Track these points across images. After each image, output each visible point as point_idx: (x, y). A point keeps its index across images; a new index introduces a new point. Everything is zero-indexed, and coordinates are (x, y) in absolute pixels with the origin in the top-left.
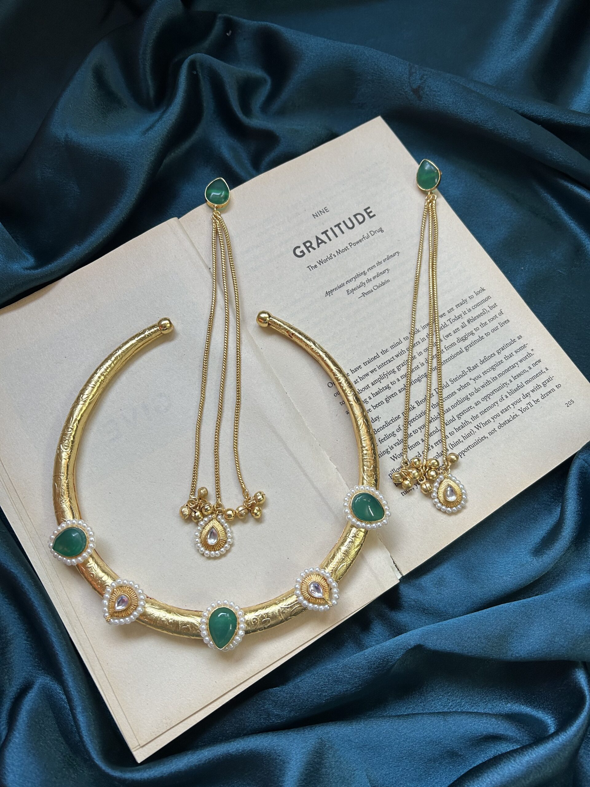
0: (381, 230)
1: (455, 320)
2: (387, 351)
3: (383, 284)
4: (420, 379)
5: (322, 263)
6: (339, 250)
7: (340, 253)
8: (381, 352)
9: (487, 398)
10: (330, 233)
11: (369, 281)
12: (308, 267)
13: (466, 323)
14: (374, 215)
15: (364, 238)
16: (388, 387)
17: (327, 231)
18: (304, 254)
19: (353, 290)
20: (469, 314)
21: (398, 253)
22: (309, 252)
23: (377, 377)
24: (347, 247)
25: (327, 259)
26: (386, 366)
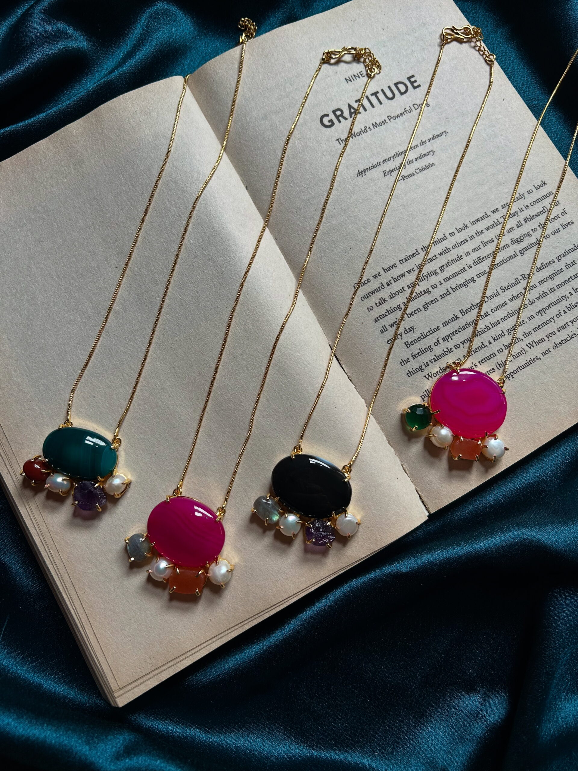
3: (427, 167)
4: (466, 283)
5: (355, 136)
6: (376, 123)
7: (376, 127)
8: (422, 249)
9: (541, 312)
10: (365, 102)
11: (410, 162)
12: (337, 140)
13: (523, 222)
14: (419, 86)
15: (406, 111)
16: (427, 292)
17: (362, 99)
18: (333, 124)
19: (391, 171)
20: (526, 211)
21: (446, 132)
22: (340, 122)
23: (415, 279)
24: (385, 121)
25: (360, 132)
26: (426, 266)
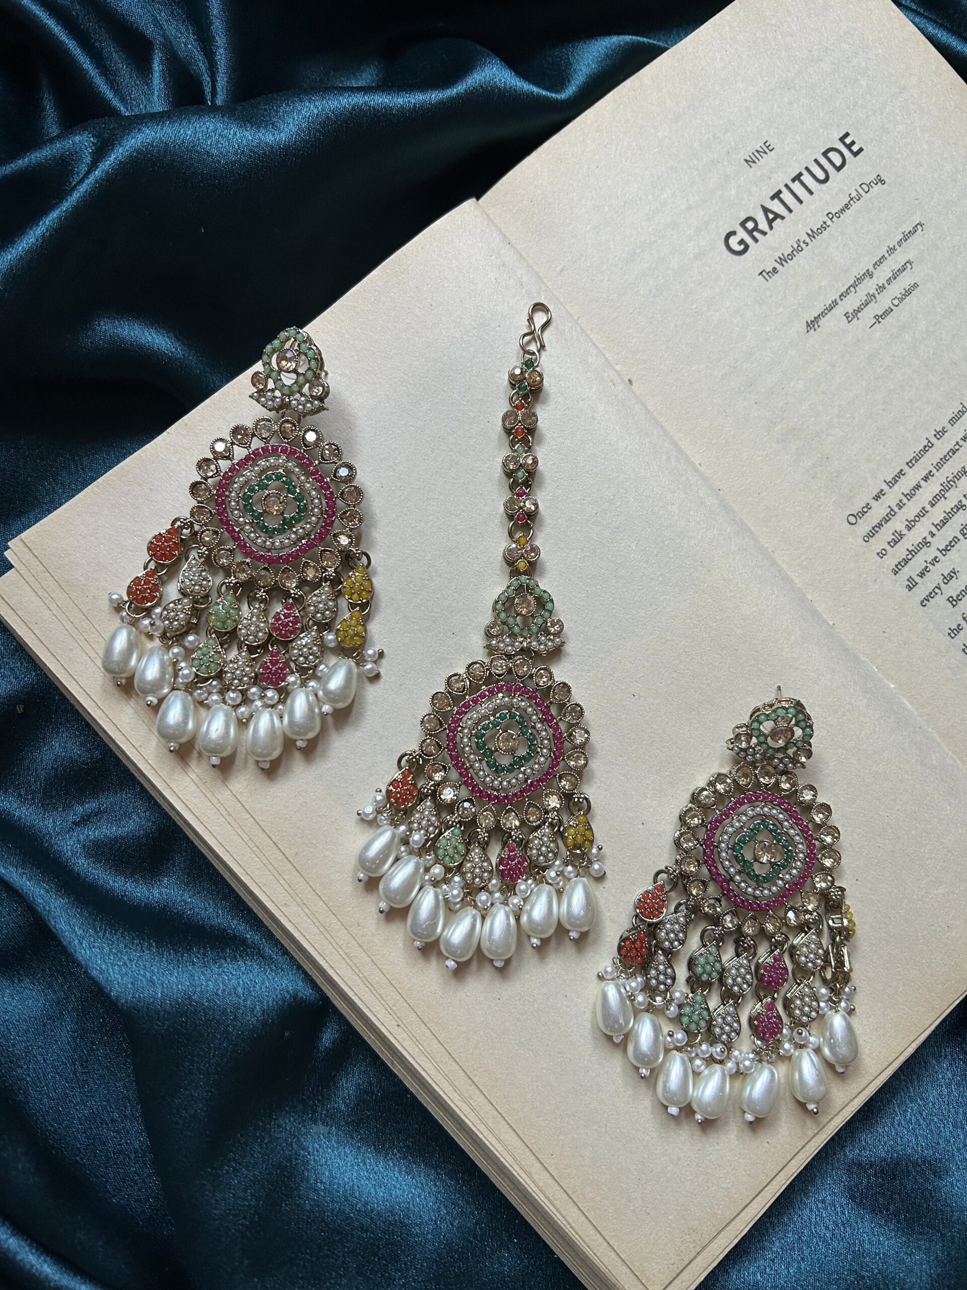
0: (880, 180)
2: (944, 431)
3: (908, 293)
5: (786, 261)
6: (812, 231)
7: (814, 237)
8: (935, 435)
10: (786, 196)
11: (881, 288)
12: (761, 273)
14: (861, 150)
15: (852, 199)
16: (960, 507)
18: (747, 247)
19: (857, 312)
21: (920, 224)
22: (756, 240)
23: (937, 489)
24: (825, 223)
25: (792, 252)
26: (948, 463)
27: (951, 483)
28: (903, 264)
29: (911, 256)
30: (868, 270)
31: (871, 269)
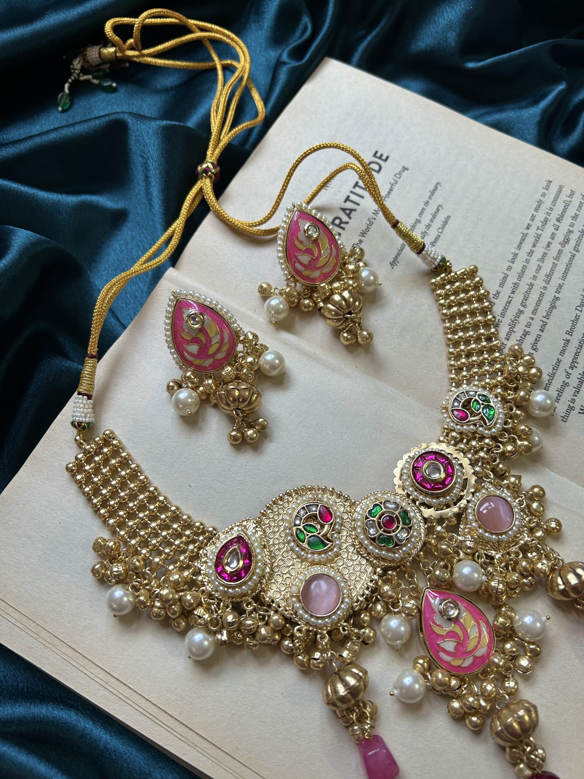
0: (405, 169)
1: (543, 225)
3: (446, 223)
4: (553, 305)
5: (366, 232)
8: (494, 298)
10: (353, 197)
11: (429, 226)
13: (557, 223)
15: (392, 185)
16: (526, 333)
17: (348, 197)
20: (553, 213)
21: (438, 183)
25: (367, 227)
26: (509, 310)
27: (515, 321)
28: (436, 208)
29: (439, 202)
30: (417, 220)
31: (418, 218)
